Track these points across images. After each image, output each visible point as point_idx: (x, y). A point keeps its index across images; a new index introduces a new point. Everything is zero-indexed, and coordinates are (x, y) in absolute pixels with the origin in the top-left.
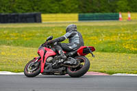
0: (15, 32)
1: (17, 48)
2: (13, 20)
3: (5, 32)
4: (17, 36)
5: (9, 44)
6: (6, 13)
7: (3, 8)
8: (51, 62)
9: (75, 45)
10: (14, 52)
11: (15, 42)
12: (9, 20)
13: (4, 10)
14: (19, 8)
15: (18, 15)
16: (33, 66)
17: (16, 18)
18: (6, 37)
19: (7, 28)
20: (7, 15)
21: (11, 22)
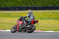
0: (55, 14)
1: (56, 21)
2: (54, 9)
3: (51, 14)
4: (56, 15)
5: (52, 19)
6: (51, 6)
7: (50, 3)
8: (21, 26)
9: (30, 20)
10: (55, 22)
11: (55, 18)
12: (53, 9)
13: (50, 5)
14: (57, 4)
15: (56, 7)
16: (14, 28)
17: (56, 8)
18: (51, 16)
19: (51, 12)
20: (51, 7)
21: (53, 10)
